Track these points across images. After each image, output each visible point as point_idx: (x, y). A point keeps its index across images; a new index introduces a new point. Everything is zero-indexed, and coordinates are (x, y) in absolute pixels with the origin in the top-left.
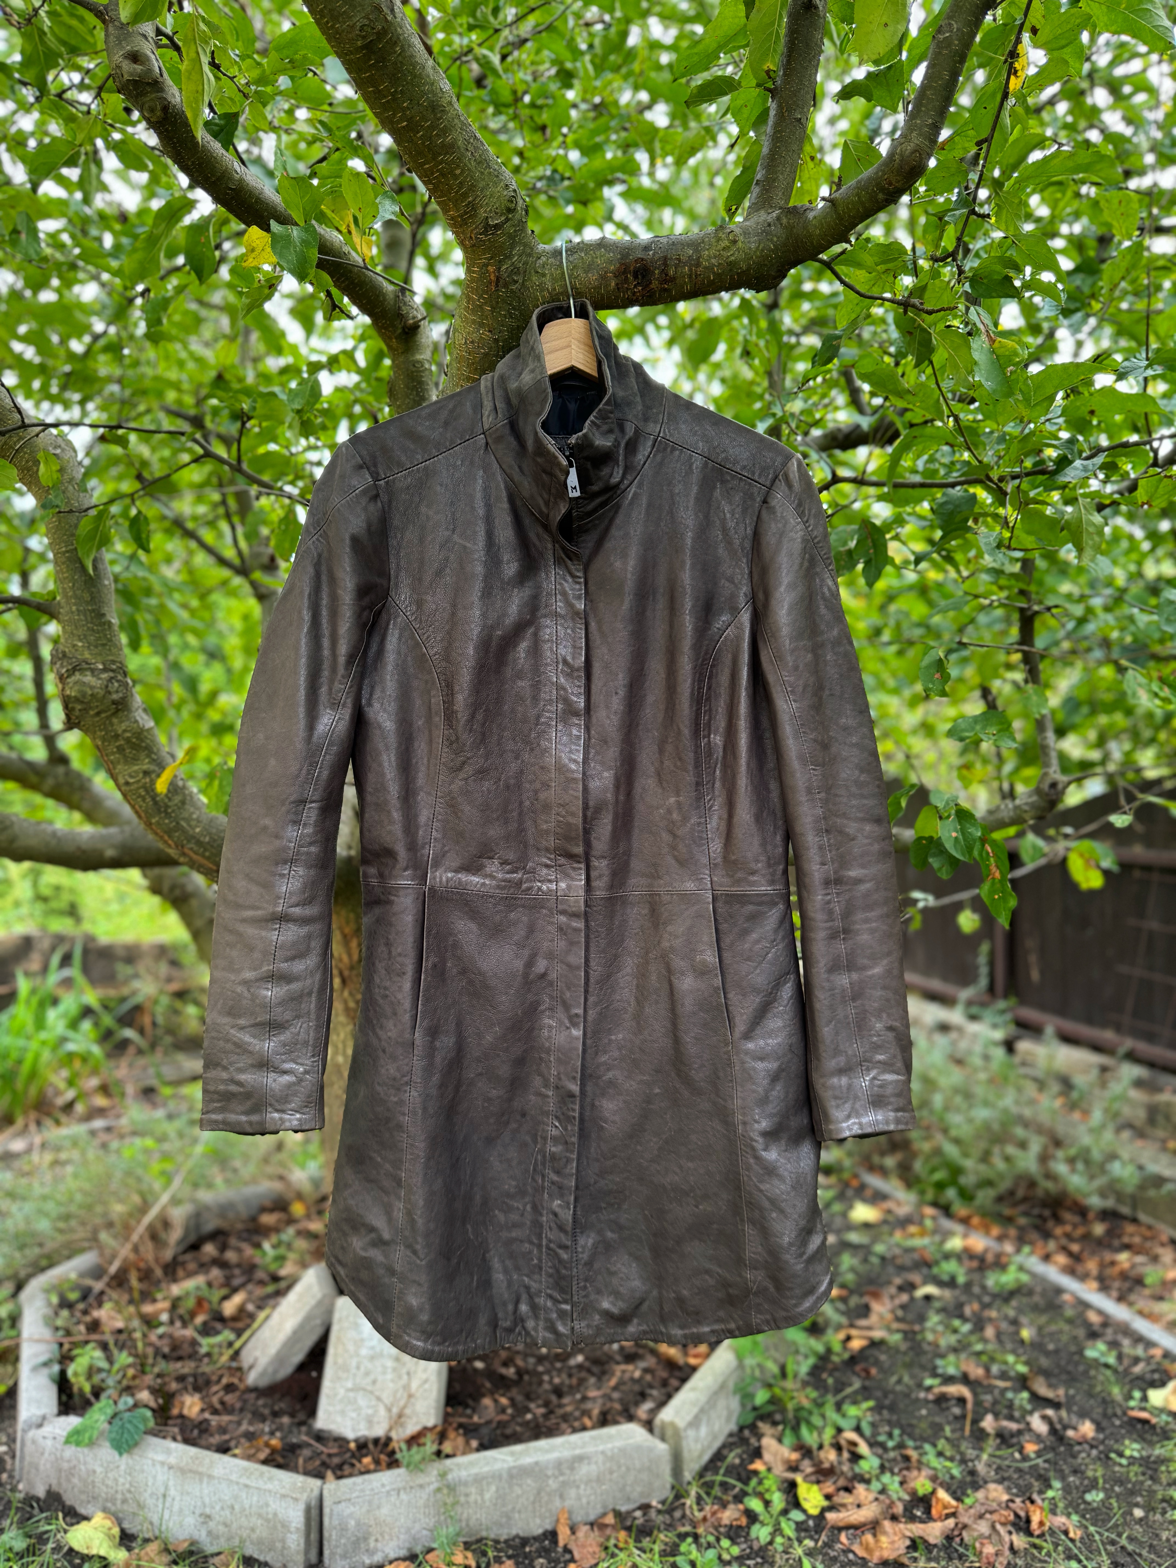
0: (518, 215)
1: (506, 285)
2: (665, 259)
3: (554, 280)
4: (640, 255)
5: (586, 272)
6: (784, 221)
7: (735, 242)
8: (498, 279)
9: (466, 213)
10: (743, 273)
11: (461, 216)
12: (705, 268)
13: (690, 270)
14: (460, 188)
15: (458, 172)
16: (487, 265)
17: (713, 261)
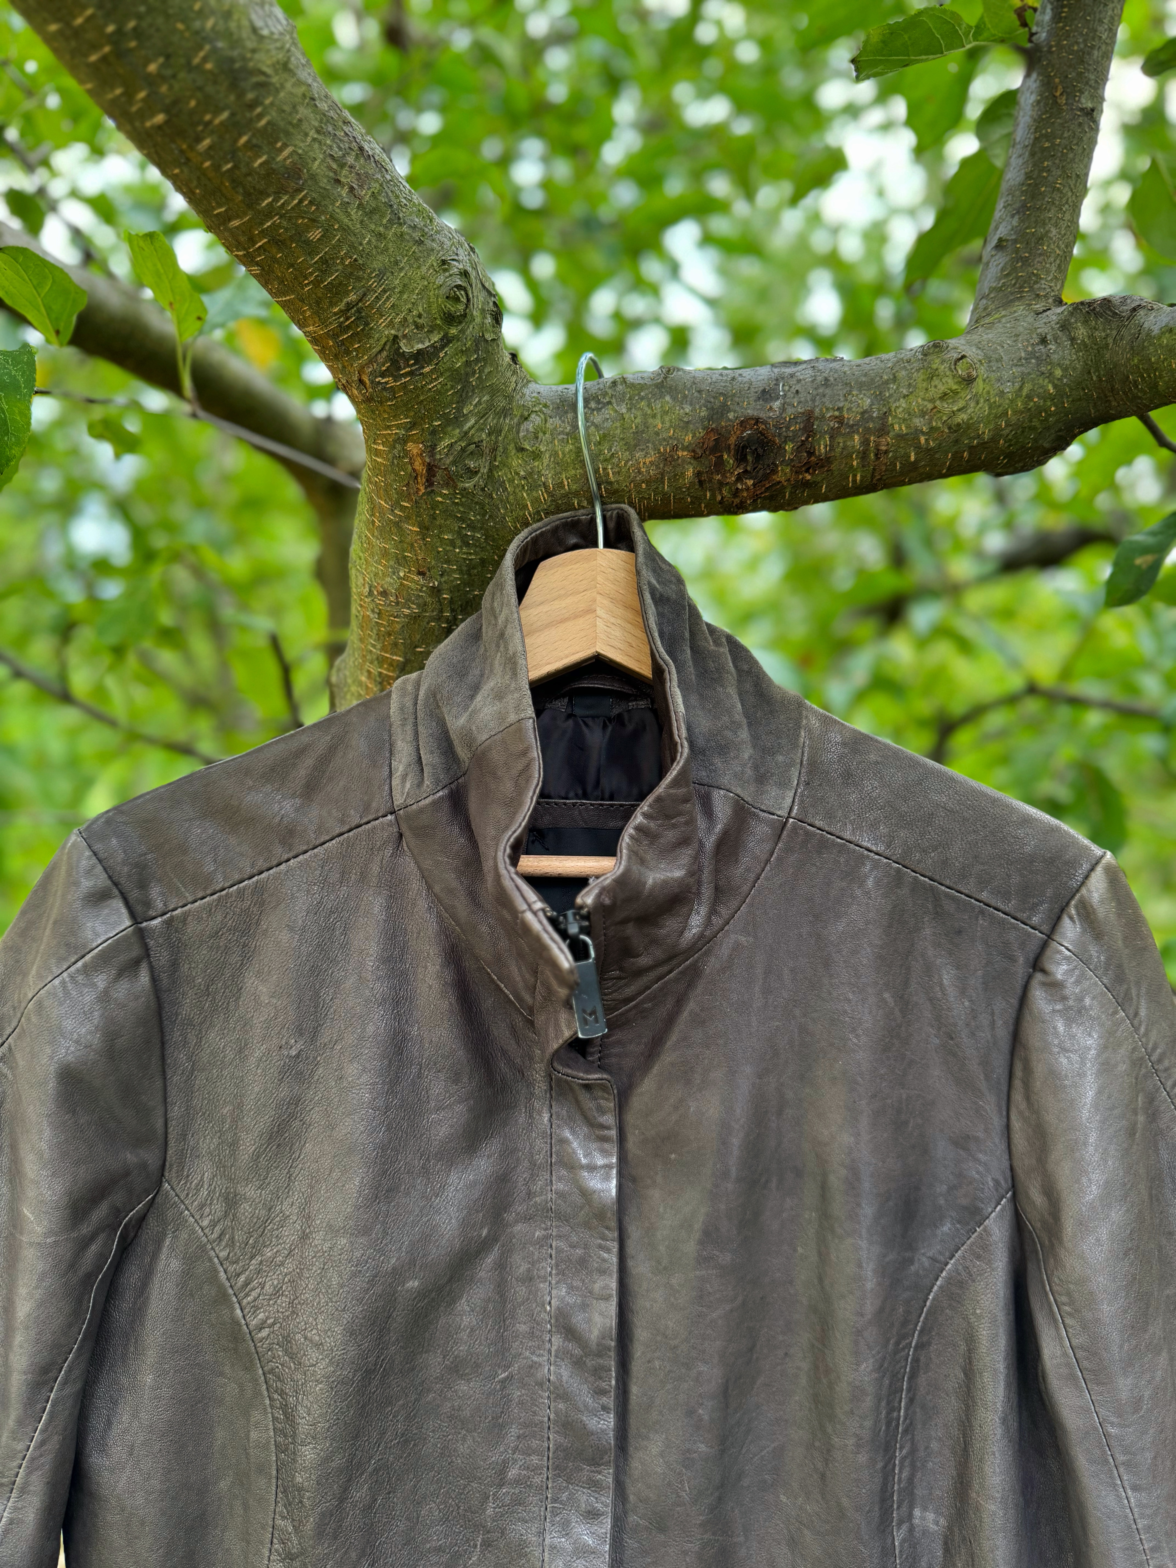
0: (472, 331)
1: (450, 481)
2: (809, 419)
3: (559, 464)
4: (752, 410)
5: (631, 448)
6: (1081, 332)
7: (969, 381)
8: (431, 469)
9: (343, 329)
10: (983, 445)
11: (334, 336)
12: (900, 437)
13: (865, 442)
14: (325, 273)
15: (315, 235)
16: (404, 441)
17: (918, 422)
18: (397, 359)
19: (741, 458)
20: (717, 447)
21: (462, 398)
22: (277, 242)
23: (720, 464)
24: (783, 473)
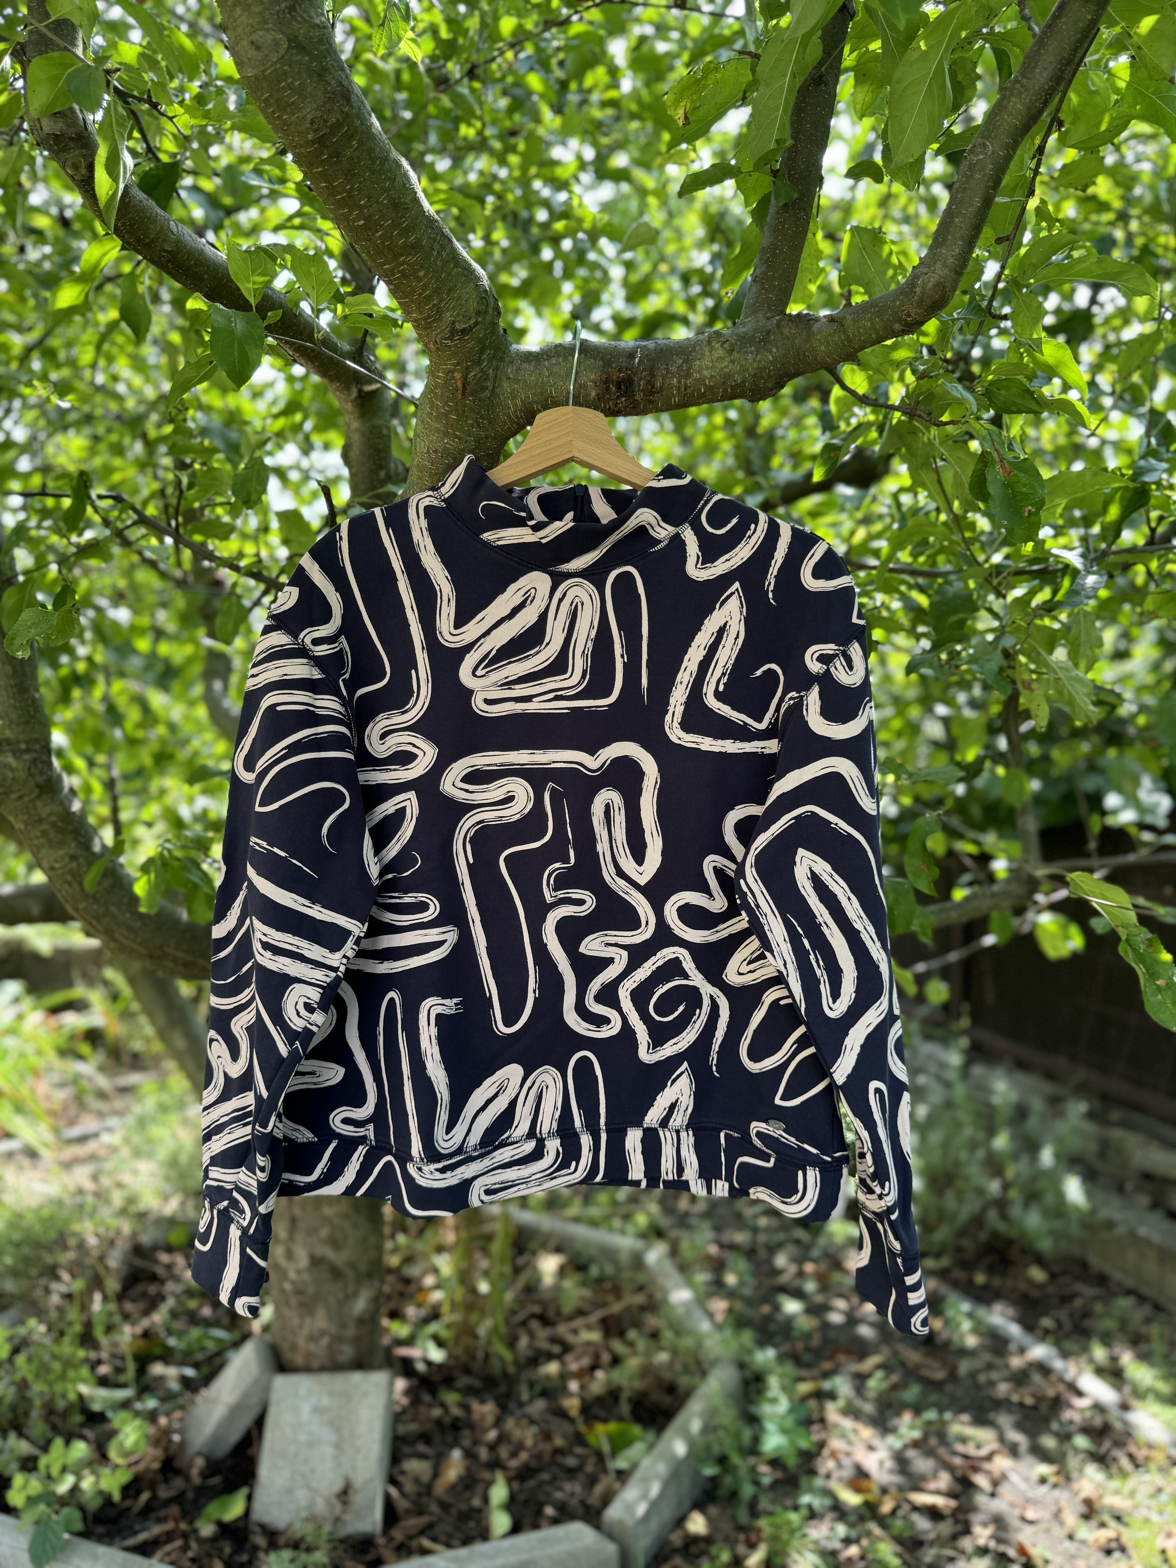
0: (488, 318)
1: (474, 393)
2: (652, 368)
3: (528, 387)
4: (624, 362)
6: (785, 330)
7: (730, 352)
8: (465, 386)
9: (430, 316)
10: (737, 385)
11: (425, 319)
12: (696, 380)
13: (679, 382)
14: (424, 291)
15: (421, 274)
16: (453, 371)
17: (705, 372)
18: (453, 332)
19: (619, 387)
20: (606, 382)
21: (482, 352)
22: (404, 276)
23: (608, 389)
24: (639, 396)
